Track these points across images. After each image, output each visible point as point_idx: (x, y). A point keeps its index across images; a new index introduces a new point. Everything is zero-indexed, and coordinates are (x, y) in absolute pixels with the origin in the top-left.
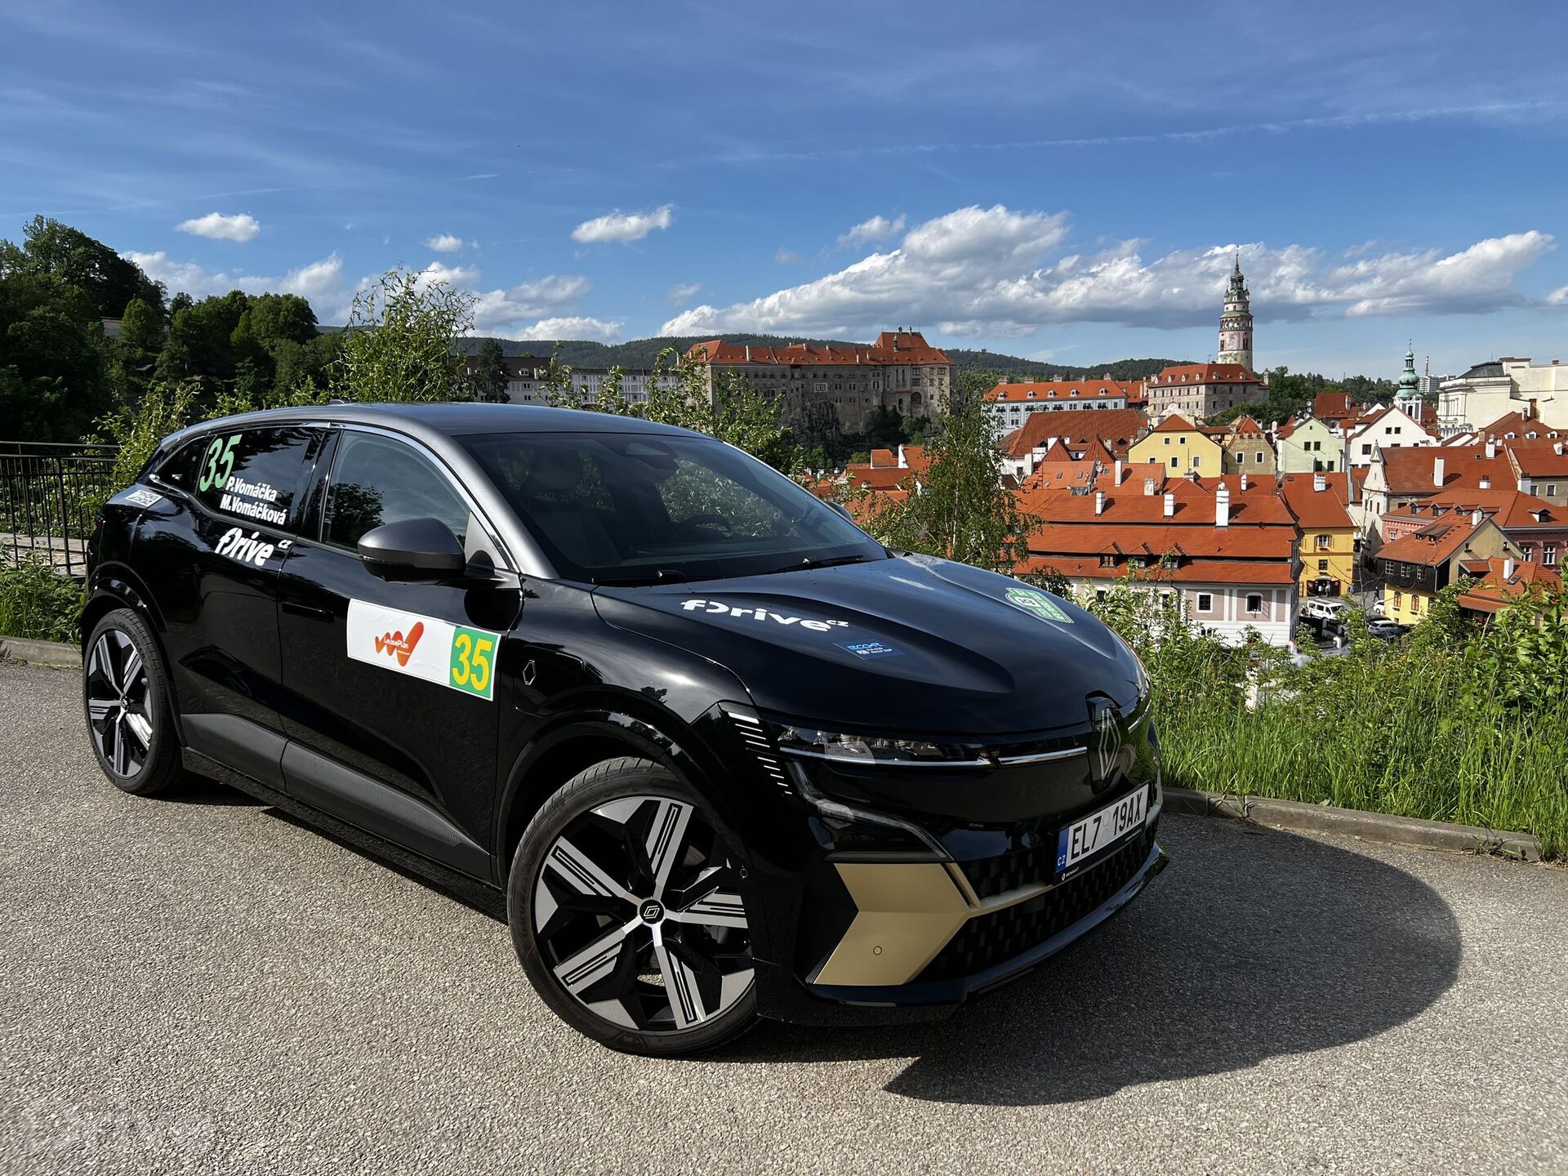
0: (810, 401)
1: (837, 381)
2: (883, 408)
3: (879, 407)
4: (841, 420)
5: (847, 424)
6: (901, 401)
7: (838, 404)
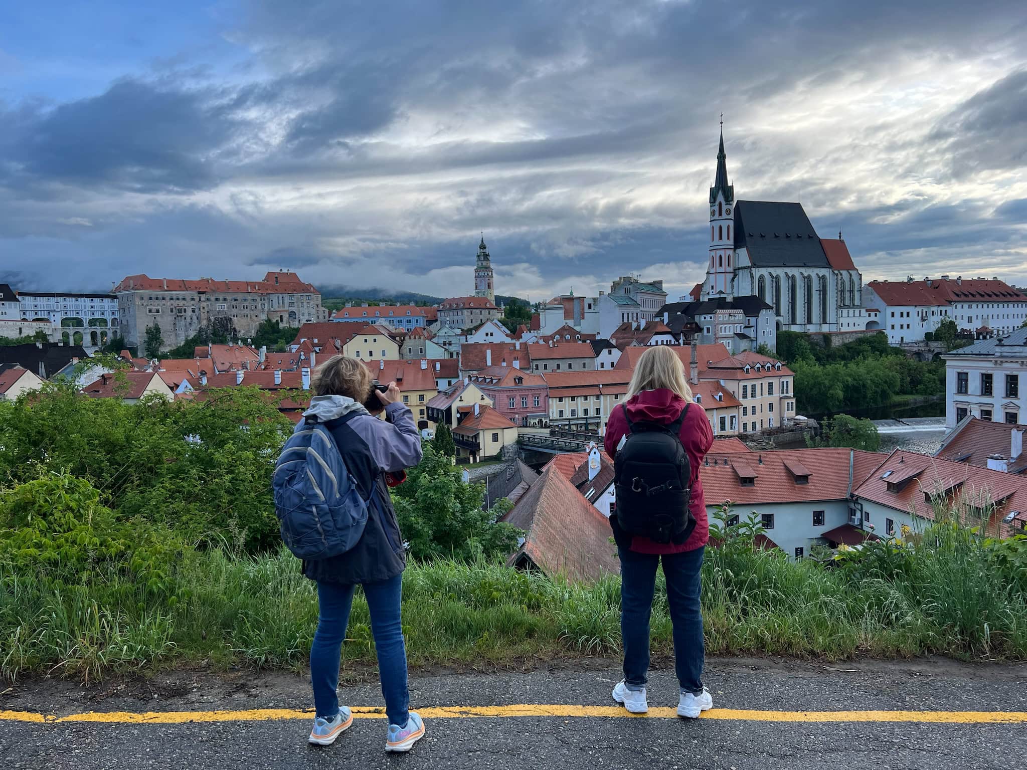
0: (213, 316)
1: (234, 303)
2: (269, 321)
3: (266, 321)
4: (238, 329)
5: (243, 332)
6: (281, 317)
7: (235, 318)
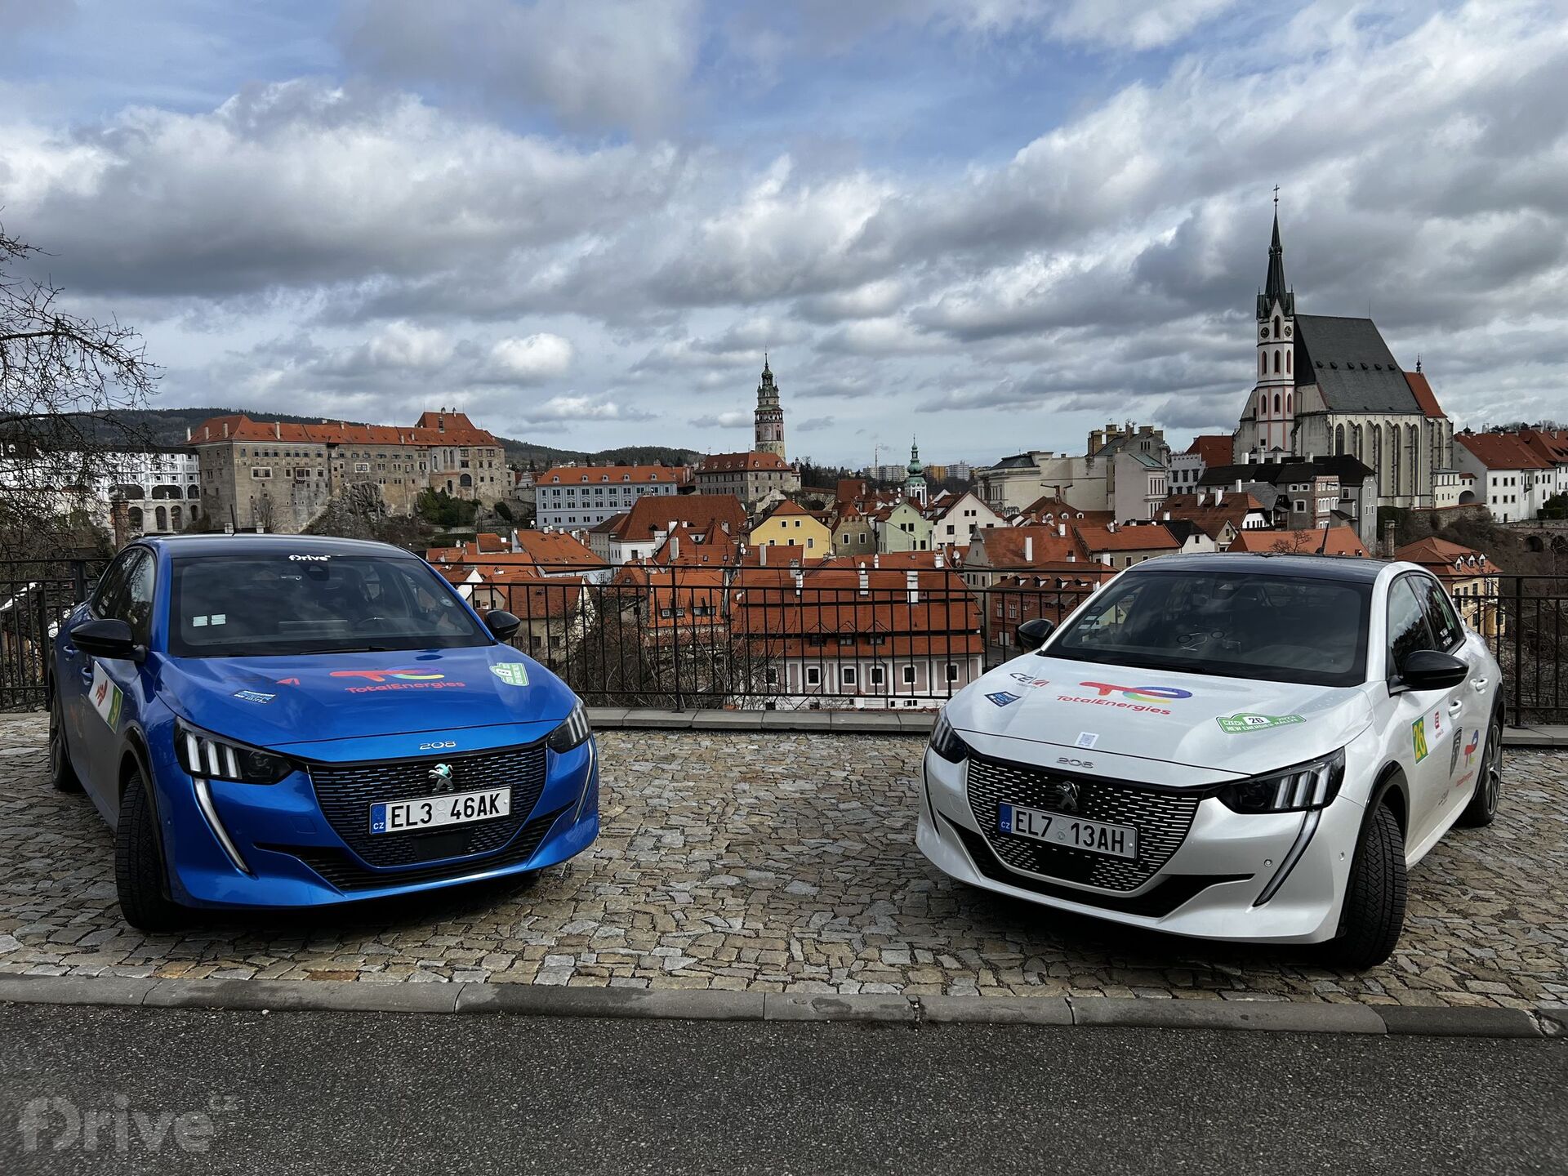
0: (350, 481)
1: (380, 461)
2: (431, 489)
3: (428, 489)
4: (386, 502)
5: (393, 506)
6: (450, 483)
7: (382, 485)
